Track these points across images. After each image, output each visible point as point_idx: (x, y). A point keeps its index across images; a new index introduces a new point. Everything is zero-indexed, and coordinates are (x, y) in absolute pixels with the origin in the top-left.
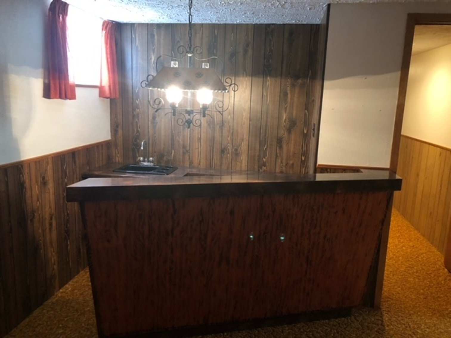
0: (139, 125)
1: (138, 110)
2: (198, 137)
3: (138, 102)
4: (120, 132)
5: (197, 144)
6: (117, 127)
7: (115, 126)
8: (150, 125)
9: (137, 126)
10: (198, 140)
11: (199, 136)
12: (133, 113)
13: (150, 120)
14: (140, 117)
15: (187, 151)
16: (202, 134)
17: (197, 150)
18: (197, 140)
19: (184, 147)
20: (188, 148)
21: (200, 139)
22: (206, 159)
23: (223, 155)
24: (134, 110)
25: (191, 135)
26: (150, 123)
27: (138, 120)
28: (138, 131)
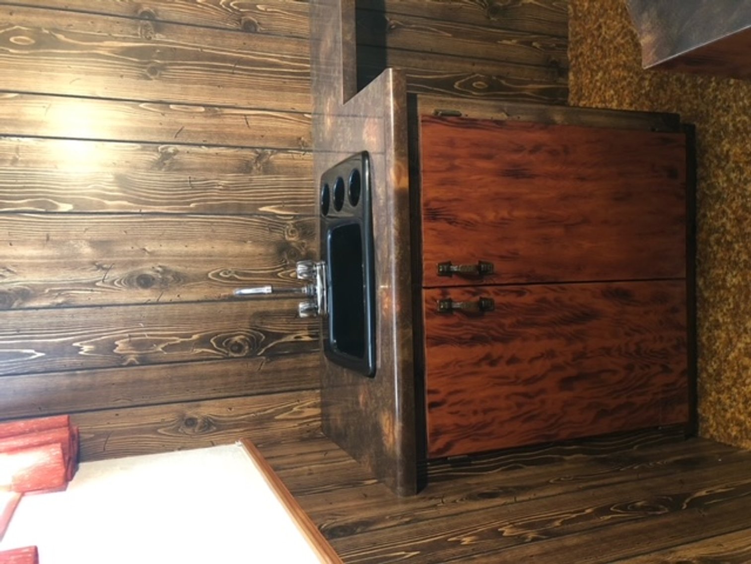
0: (179, 340)
1: (121, 346)
2: (205, 115)
3: (86, 348)
4: (208, 410)
5: (228, 121)
6: (190, 422)
7: (189, 431)
8: (174, 298)
9: (184, 346)
10: (216, 115)
11: (202, 109)
12: (131, 364)
13: (153, 299)
14: (147, 336)
15: (259, 157)
16: (191, 99)
17: (253, 123)
18: (215, 121)
19: (245, 168)
20: (250, 154)
21: (211, 109)
22: (280, 89)
23: (259, 29)
24: (120, 362)
25: (200, 141)
26: (166, 298)
27: (159, 342)
28: (204, 341)
